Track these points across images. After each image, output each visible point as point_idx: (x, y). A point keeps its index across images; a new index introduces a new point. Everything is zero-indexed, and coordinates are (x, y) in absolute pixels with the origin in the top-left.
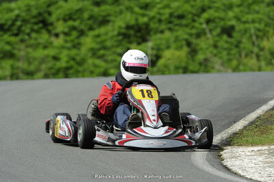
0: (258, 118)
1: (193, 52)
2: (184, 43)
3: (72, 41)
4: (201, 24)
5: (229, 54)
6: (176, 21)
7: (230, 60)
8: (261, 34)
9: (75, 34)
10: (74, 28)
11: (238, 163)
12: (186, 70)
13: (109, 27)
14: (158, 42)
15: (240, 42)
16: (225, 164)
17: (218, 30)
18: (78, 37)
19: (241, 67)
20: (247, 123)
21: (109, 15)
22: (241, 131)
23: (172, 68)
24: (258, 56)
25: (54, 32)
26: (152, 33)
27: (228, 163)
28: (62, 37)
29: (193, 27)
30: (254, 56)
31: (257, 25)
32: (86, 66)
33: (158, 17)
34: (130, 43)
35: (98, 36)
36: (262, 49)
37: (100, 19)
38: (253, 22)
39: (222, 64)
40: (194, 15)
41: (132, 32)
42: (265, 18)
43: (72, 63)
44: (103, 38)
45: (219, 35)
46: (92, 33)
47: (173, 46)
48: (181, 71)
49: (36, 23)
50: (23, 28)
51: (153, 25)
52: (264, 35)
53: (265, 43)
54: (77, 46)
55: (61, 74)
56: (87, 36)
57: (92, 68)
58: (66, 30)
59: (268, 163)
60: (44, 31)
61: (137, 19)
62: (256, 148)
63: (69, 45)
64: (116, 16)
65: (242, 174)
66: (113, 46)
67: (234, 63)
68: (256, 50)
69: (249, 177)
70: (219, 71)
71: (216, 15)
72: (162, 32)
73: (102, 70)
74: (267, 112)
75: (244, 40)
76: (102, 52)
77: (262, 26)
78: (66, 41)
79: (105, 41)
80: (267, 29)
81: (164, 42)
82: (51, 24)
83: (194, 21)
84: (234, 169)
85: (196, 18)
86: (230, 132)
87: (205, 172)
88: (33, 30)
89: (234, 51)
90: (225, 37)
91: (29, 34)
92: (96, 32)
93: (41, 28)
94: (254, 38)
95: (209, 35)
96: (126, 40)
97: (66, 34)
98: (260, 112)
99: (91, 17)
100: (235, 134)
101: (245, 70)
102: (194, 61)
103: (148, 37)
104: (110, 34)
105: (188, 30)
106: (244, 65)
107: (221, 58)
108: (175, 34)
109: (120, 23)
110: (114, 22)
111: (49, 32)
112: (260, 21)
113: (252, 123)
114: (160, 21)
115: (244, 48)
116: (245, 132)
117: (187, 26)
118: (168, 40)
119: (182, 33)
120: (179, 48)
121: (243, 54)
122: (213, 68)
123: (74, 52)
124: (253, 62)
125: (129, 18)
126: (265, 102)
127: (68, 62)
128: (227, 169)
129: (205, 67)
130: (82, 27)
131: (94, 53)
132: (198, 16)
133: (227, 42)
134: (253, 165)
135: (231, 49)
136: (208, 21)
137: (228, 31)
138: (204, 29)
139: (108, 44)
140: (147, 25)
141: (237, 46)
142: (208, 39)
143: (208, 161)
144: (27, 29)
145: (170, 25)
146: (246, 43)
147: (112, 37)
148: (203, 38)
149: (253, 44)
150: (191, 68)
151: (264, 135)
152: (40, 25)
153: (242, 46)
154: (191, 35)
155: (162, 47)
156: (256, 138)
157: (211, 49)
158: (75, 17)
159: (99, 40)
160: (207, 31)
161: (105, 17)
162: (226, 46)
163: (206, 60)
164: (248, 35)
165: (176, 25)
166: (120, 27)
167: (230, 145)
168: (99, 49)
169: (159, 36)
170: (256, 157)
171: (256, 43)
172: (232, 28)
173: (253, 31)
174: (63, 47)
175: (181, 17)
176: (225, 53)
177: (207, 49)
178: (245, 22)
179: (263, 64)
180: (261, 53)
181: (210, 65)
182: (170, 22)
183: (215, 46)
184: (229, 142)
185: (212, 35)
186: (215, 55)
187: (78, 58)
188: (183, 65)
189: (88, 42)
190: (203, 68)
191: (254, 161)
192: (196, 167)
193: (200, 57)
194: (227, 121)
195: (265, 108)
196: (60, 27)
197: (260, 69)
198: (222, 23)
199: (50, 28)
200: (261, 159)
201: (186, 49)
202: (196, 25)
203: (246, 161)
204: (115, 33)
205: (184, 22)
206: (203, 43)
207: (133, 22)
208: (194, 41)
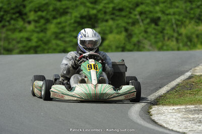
0: (178, 85)
1: (130, 36)
2: (123, 29)
3: (40, 27)
4: (135, 15)
5: (156, 38)
6: (117, 13)
7: (156, 42)
8: (180, 23)
9: (42, 21)
10: (42, 17)
11: (162, 118)
12: (124, 49)
13: (68, 17)
14: (104, 28)
15: (164, 29)
16: (153, 119)
17: (148, 20)
18: (45, 24)
19: (165, 48)
21: (67, 8)
22: (165, 95)
23: (114, 47)
24: (177, 40)
25: (27, 20)
26: (99, 21)
27: (155, 118)
28: (33, 24)
29: (130, 18)
30: (174, 39)
31: (177, 17)
32: (50, 45)
33: (104, 9)
35: (59, 23)
36: (180, 35)
37: (61, 11)
38: (174, 14)
39: (151, 45)
40: (131, 9)
41: (84, 21)
42: (183, 11)
43: (40, 43)
44: (63, 25)
45: (149, 24)
46: (55, 21)
47: (115, 31)
48: (120, 49)
49: (14, 14)
50: (5, 17)
51: (100, 16)
52: (182, 24)
53: (183, 30)
54: (44, 30)
55: (32, 51)
56: (51, 23)
57: (55, 47)
58: (36, 18)
59: (185, 118)
60: (20, 19)
61: (88, 12)
62: (176, 107)
63: (38, 30)
64: (73, 9)
65: (166, 126)
66: (70, 31)
67: (160, 44)
68: (175, 35)
69: (171, 128)
70: (149, 50)
71: (147, 9)
72: (107, 21)
73: (62, 48)
75: (167, 28)
76: (62, 35)
77: (181, 18)
78: (36, 27)
80: (185, 19)
81: (108, 28)
82: (26, 14)
83: (130, 13)
84: (160, 122)
85: (132, 11)
86: (157, 95)
88: (12, 19)
89: (160, 36)
90: (153, 25)
91: (9, 21)
92: (58, 20)
93: (18, 17)
94: (174, 26)
95: (141, 24)
97: (36, 21)
98: (179, 80)
99: (55, 10)
100: (160, 97)
101: (167, 50)
102: (130, 42)
103: (96, 25)
104: (69, 22)
105: (126, 20)
106: (167, 46)
107: (150, 40)
108: (117, 22)
109: (75, 14)
110: (71, 13)
111: (23, 20)
112: (180, 14)
113: (173, 89)
114: (105, 13)
115: (167, 34)
116: (167, 95)
117: (125, 16)
118: (111, 27)
119: (122, 22)
120: (119, 33)
121: (166, 38)
122: (144, 48)
123: (41, 35)
124: (173, 43)
125: (83, 10)
127: (37, 42)
128: (154, 122)
129: (138, 47)
130: (48, 16)
131: (56, 36)
132: (134, 9)
133: (154, 29)
134: (174, 120)
135: (157, 34)
136: (141, 13)
137: (155, 21)
138: (138, 19)
139: (67, 29)
140: (96, 16)
141: (162, 32)
142: (140, 26)
144: (7, 17)
145: (113, 16)
146: (168, 30)
147: (70, 24)
148: (137, 26)
149: (174, 30)
150: (128, 47)
151: (182, 98)
152: (17, 15)
153: (165, 32)
154: (128, 23)
155: (107, 32)
156: (176, 100)
157: (143, 34)
158: (43, 9)
159: (60, 26)
160: (140, 21)
161: (64, 9)
162: (154, 31)
163: (139, 42)
164: (170, 24)
165: (117, 16)
166: (76, 17)
167: (156, 105)
168: (60, 33)
169: (104, 24)
171: (176, 29)
172: (159, 18)
173: (174, 21)
174: (34, 31)
175: (121, 10)
176: (153, 37)
177: (140, 33)
178: (168, 14)
179: (181, 45)
180: (180, 38)
181: (141, 45)
182: (113, 14)
183: (146, 32)
184: (156, 103)
185: (143, 23)
186: (146, 38)
187: (45, 40)
188: (122, 45)
189: (52, 28)
190: (136, 48)
191: (174, 117)
193: (135, 40)
194: (154, 87)
195: (182, 77)
196: (32, 16)
197: (178, 49)
198: (151, 15)
199: (24, 17)
200: (179, 115)
201: (124, 34)
202: (132, 16)
203: (169, 116)
204: (72, 21)
205: (123, 13)
206: (137, 30)
207: (85, 14)
208: (130, 28)
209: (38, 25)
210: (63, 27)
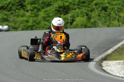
0: (119, 48)
1: (89, 18)
2: (85, 14)
3: (34, 13)
4: (93, 6)
5: (105, 19)
6: (81, 5)
7: (106, 22)
8: (120, 10)
9: (36, 10)
10: (35, 8)
11: (109, 68)
12: (86, 27)
13: (51, 7)
14: (73, 14)
15: (110, 14)
16: (103, 69)
17: (101, 8)
18: (37, 12)
19: (111, 25)
20: (113, 50)
21: (51, 2)
22: (111, 54)
23: (80, 25)
24: (118, 20)
25: (26, 9)
26: (70, 10)
27: (105, 68)
28: (30, 12)
29: (89, 7)
30: (116, 20)
31: (118, 6)
32: (41, 25)
33: (73, 2)
34: (61, 14)
35: (46, 11)
36: (120, 17)
37: (47, 3)
38: (116, 5)
39: (102, 24)
40: (90, 2)
41: (61, 9)
42: (122, 3)
43: (34, 23)
45: (101, 11)
46: (43, 10)
47: (80, 15)
48: (84, 27)
49: (18, 6)
50: (12, 8)
51: (71, 6)
52: (121, 10)
53: (122, 14)
54: (37, 16)
55: (29, 29)
56: (41, 11)
57: (43, 26)
58: (32, 9)
59: (123, 68)
60: (22, 9)
61: (64, 4)
62: (117, 62)
63: (33, 15)
64: (54, 2)
65: (111, 73)
66: (53, 16)
67: (108, 23)
68: (117, 17)
69: (114, 74)
70: (101, 27)
71: (100, 1)
72: (75, 9)
73: (48, 27)
74: (122, 45)
75: (112, 13)
76: (48, 18)
77: (120, 7)
78: (32, 14)
79: (49, 13)
80: (123, 8)
81: (76, 14)
82: (25, 6)
83: (89, 4)
84: (108, 71)
85: (90, 3)
86: (106, 54)
87: (95, 72)
88: (17, 9)
89: (108, 18)
90: (103, 11)
91: (15, 11)
92: (45, 9)
93: (21, 8)
94: (117, 12)
95: (96, 11)
96: (59, 13)
97: (32, 10)
98: (119, 45)
99: (43, 3)
100: (108, 55)
101: (112, 26)
102: (89, 22)
103: (69, 12)
104: (52, 10)
105: (87, 8)
106: (112, 24)
107: (101, 21)
108: (81, 10)
109: (56, 5)
110: (53, 5)
111: (24, 9)
112: (119, 4)
113: (116, 50)
114: (74, 4)
115: (112, 16)
116: (112, 54)
117: (86, 6)
118: (77, 13)
119: (84, 10)
120: (83, 17)
121: (112, 19)
122: (98, 25)
123: (35, 18)
124: (116, 22)
125: (60, 3)
126: (121, 41)
128: (104, 71)
129: (94, 25)
130: (39, 7)
131: (44, 19)
132: (92, 2)
133: (104, 14)
134: (116, 69)
135: (106, 17)
136: (96, 4)
137: (105, 9)
138: (94, 8)
139: (51, 14)
140: (68, 6)
141: (109, 16)
142: (96, 12)
143: (96, 67)
144: (14, 8)
145: (79, 6)
146: (113, 14)
147: (52, 12)
148: (94, 12)
149: (116, 14)
150: (88, 25)
151: (121, 56)
152: (20, 6)
153: (111, 15)
154: (88, 11)
155: (75, 16)
156: (118, 57)
157: (97, 17)
158: (36, 3)
159: (46, 13)
160: (95, 9)
161: (49, 2)
162: (104, 15)
163: (95, 22)
164: (114, 11)
165: (82, 6)
166: (56, 7)
167: (106, 60)
168: (47, 17)
169: (74, 11)
170: (117, 65)
171: (118, 14)
172: (107, 7)
173: (116, 9)
174: (30, 16)
175: (84, 2)
176: (103, 19)
177: (95, 17)
178: (112, 5)
179: (121, 23)
180: (120, 19)
181: (97, 24)
182: (79, 5)
183: (99, 16)
184: (105, 59)
185: (97, 10)
186: (99, 20)
187: (37, 21)
188: (85, 24)
189: (42, 14)
190: (93, 26)
191: (116, 67)
192: (90, 70)
193: (92, 20)
194: (104, 50)
195: (121, 43)
196: (29, 7)
197: (119, 26)
198: (102, 5)
199: (25, 8)
200: (119, 66)
201: (86, 17)
202: (91, 6)
203: (113, 67)
204: (54, 10)
205: (85, 5)
206: (93, 14)
207: (62, 5)
208: (89, 13)
209: (33, 12)
210: (48, 14)
